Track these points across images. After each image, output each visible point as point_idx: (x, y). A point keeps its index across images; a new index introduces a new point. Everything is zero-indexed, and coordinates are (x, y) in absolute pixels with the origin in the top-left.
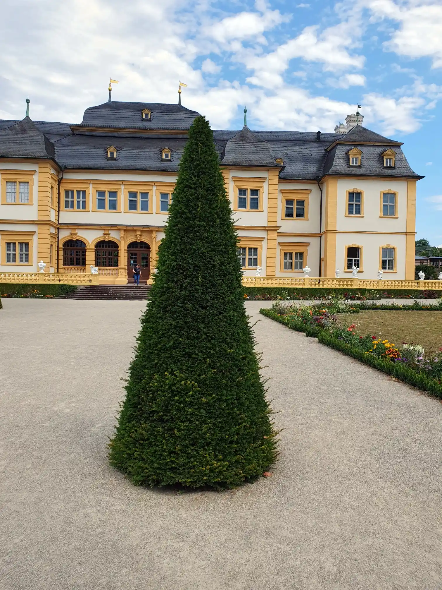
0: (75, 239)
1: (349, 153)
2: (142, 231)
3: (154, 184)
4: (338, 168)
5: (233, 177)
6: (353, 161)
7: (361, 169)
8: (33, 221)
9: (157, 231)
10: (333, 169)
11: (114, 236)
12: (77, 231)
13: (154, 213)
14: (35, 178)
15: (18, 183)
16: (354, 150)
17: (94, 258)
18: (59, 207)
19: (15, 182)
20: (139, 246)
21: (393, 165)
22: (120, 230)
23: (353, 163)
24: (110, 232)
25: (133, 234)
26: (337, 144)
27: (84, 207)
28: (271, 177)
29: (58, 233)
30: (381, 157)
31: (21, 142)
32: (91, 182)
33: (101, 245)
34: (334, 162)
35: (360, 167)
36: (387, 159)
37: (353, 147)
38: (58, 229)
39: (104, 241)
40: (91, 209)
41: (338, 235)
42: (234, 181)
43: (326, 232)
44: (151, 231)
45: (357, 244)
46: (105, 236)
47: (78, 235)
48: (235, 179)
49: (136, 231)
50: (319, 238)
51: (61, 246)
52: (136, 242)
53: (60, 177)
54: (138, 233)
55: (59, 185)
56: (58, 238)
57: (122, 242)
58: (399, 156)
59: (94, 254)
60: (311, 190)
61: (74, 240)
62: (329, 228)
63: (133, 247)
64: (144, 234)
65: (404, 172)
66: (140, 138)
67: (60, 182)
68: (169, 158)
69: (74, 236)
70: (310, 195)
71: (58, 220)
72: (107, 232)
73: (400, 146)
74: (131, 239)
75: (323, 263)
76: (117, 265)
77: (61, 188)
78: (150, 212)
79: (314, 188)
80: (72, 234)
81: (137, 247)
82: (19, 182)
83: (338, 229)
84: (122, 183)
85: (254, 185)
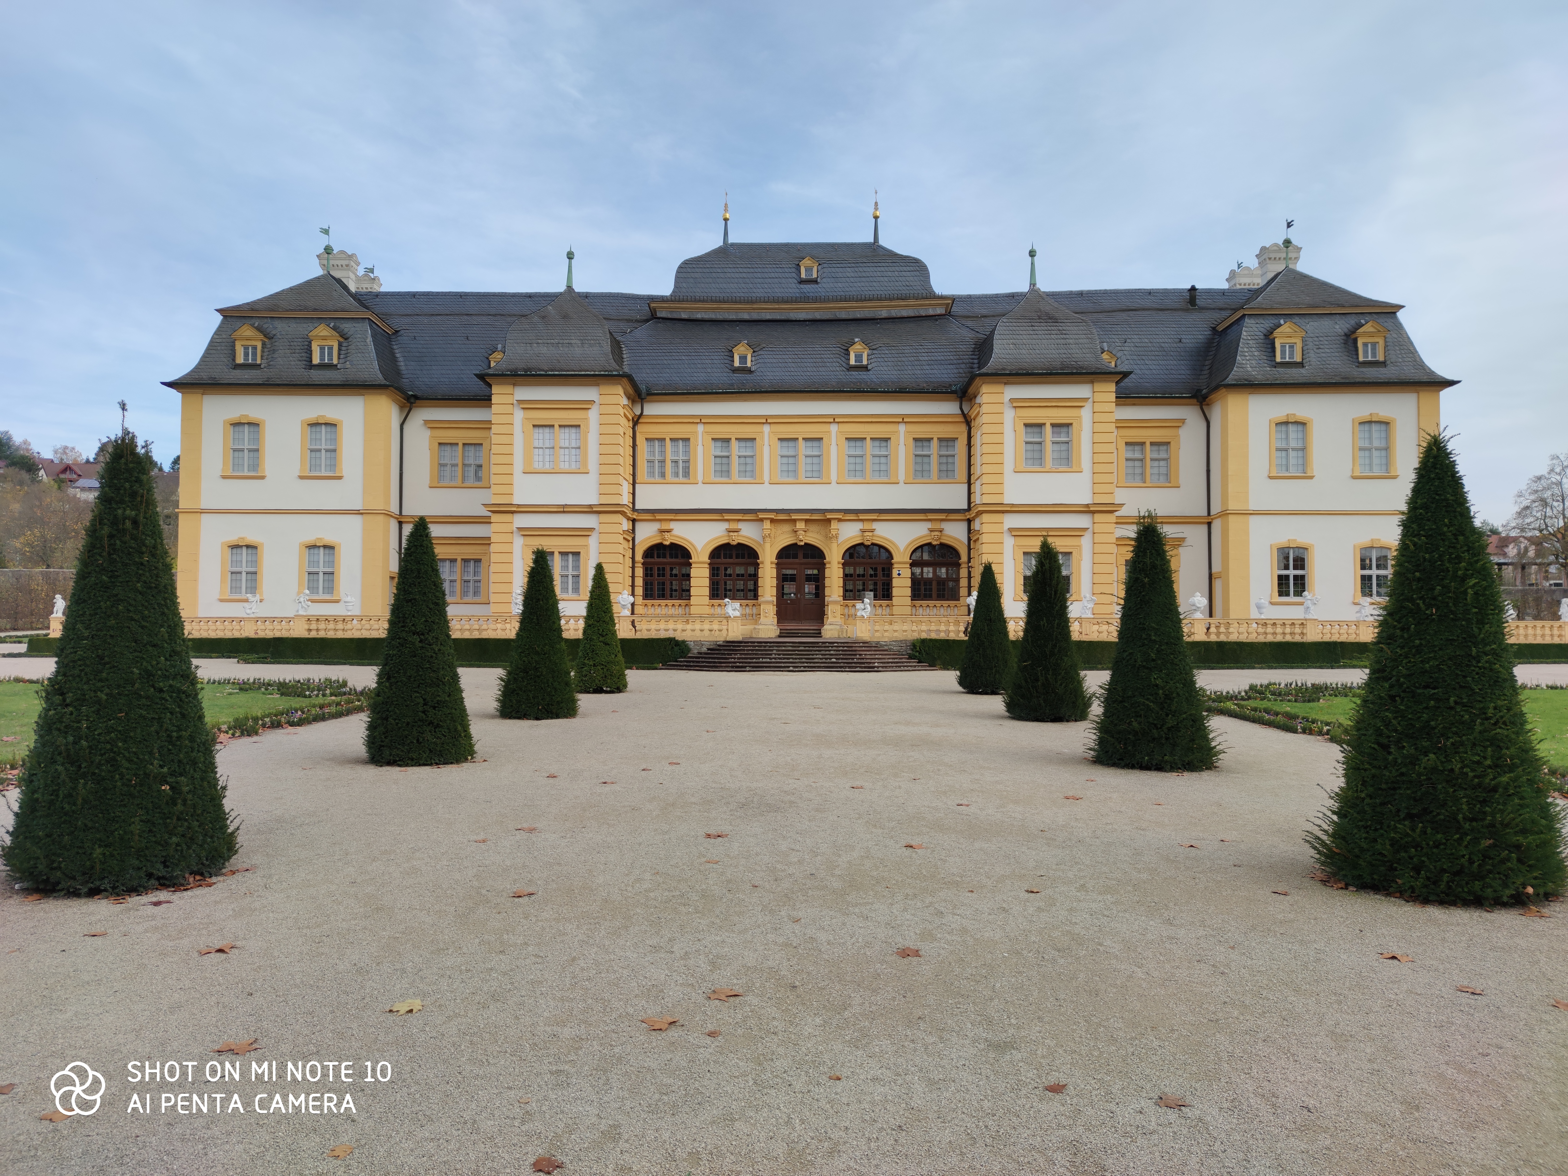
0: (667, 543)
1: (1275, 334)
2: (807, 521)
3: (834, 419)
4: (1249, 369)
5: (1012, 400)
6: (1283, 352)
7: (1303, 371)
8: (590, 506)
9: (840, 520)
10: (1235, 374)
11: (748, 534)
12: (672, 525)
13: (834, 483)
14: (593, 415)
15: (557, 427)
16: (1286, 328)
17: (707, 582)
18: (634, 475)
19: (553, 426)
20: (801, 555)
21: (1381, 358)
22: (762, 520)
23: (1283, 357)
24: (740, 525)
25: (787, 528)
26: (1244, 315)
27: (687, 474)
28: (1099, 397)
29: (634, 530)
30: (1350, 340)
31: (561, 341)
32: (701, 420)
33: (723, 554)
34: (1238, 358)
35: (1301, 365)
36: (1365, 345)
37: (1282, 322)
38: (634, 521)
39: (728, 544)
40: (700, 478)
41: (1252, 518)
42: (1015, 407)
43: (1224, 514)
44: (829, 521)
45: (1301, 539)
46: (732, 534)
47: (674, 533)
48: (1017, 404)
49: (795, 521)
50: (1205, 527)
51: (639, 557)
52: (796, 544)
53: (638, 412)
54: (800, 525)
55: (634, 428)
56: (634, 539)
57: (768, 545)
58: (1395, 336)
59: (706, 572)
60: (1183, 421)
61: (665, 546)
62: (1232, 506)
63: (788, 557)
64: (813, 528)
65: (1409, 373)
66: (796, 321)
67: (636, 422)
68: (865, 362)
69: (667, 535)
70: (1181, 432)
71: (634, 503)
72: (733, 526)
73: (1395, 313)
74: (784, 538)
75: (1218, 585)
76: (756, 597)
77: (638, 435)
78: (824, 480)
79: (1189, 414)
80: (662, 531)
81: (796, 556)
82: (560, 426)
83: (1252, 506)
84: (767, 420)
85: (1061, 415)
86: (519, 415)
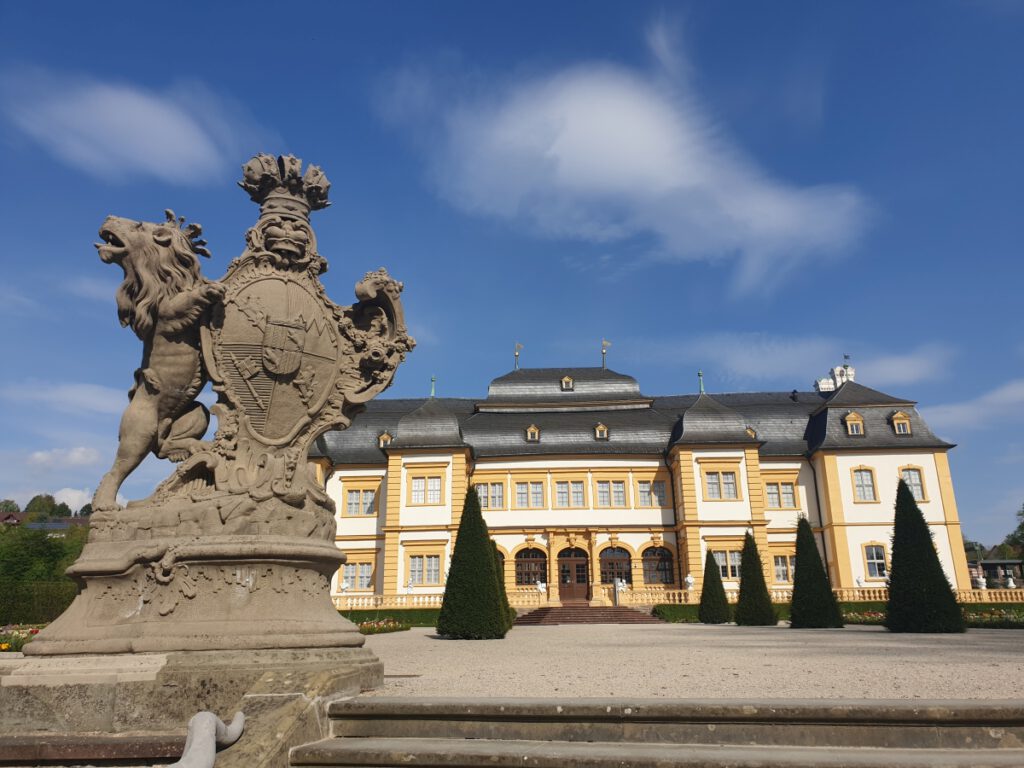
1: (847, 418)
2: (576, 533)
3: (590, 470)
4: (834, 439)
5: (696, 459)
6: (852, 429)
7: (864, 440)
9: (597, 532)
10: (827, 442)
11: (540, 542)
13: (592, 508)
14: (448, 471)
15: (427, 478)
17: (514, 574)
19: (424, 477)
20: (573, 554)
21: (908, 432)
22: (548, 533)
23: (853, 431)
24: (534, 536)
25: (564, 538)
26: (827, 408)
27: (501, 504)
28: (748, 456)
30: (890, 422)
31: (430, 428)
32: (509, 471)
33: (524, 555)
34: (827, 432)
35: (864, 436)
36: (898, 424)
37: (850, 411)
39: (527, 549)
40: (509, 507)
41: (848, 528)
42: (699, 462)
43: (830, 526)
44: (590, 533)
45: (878, 541)
46: (529, 542)
49: (568, 533)
50: (821, 534)
52: (569, 548)
53: (472, 469)
54: (572, 536)
55: (469, 478)
57: (552, 549)
58: (915, 419)
59: (513, 567)
60: (800, 470)
62: (834, 521)
63: (565, 556)
64: (580, 537)
65: (926, 439)
67: (470, 474)
68: (605, 436)
70: (799, 476)
72: (530, 536)
73: (912, 406)
74: (560, 543)
76: (546, 581)
77: (471, 481)
78: (586, 507)
79: (802, 466)
81: (569, 556)
82: (429, 477)
83: (847, 521)
84: (549, 471)
85: (728, 467)
86: (404, 471)
